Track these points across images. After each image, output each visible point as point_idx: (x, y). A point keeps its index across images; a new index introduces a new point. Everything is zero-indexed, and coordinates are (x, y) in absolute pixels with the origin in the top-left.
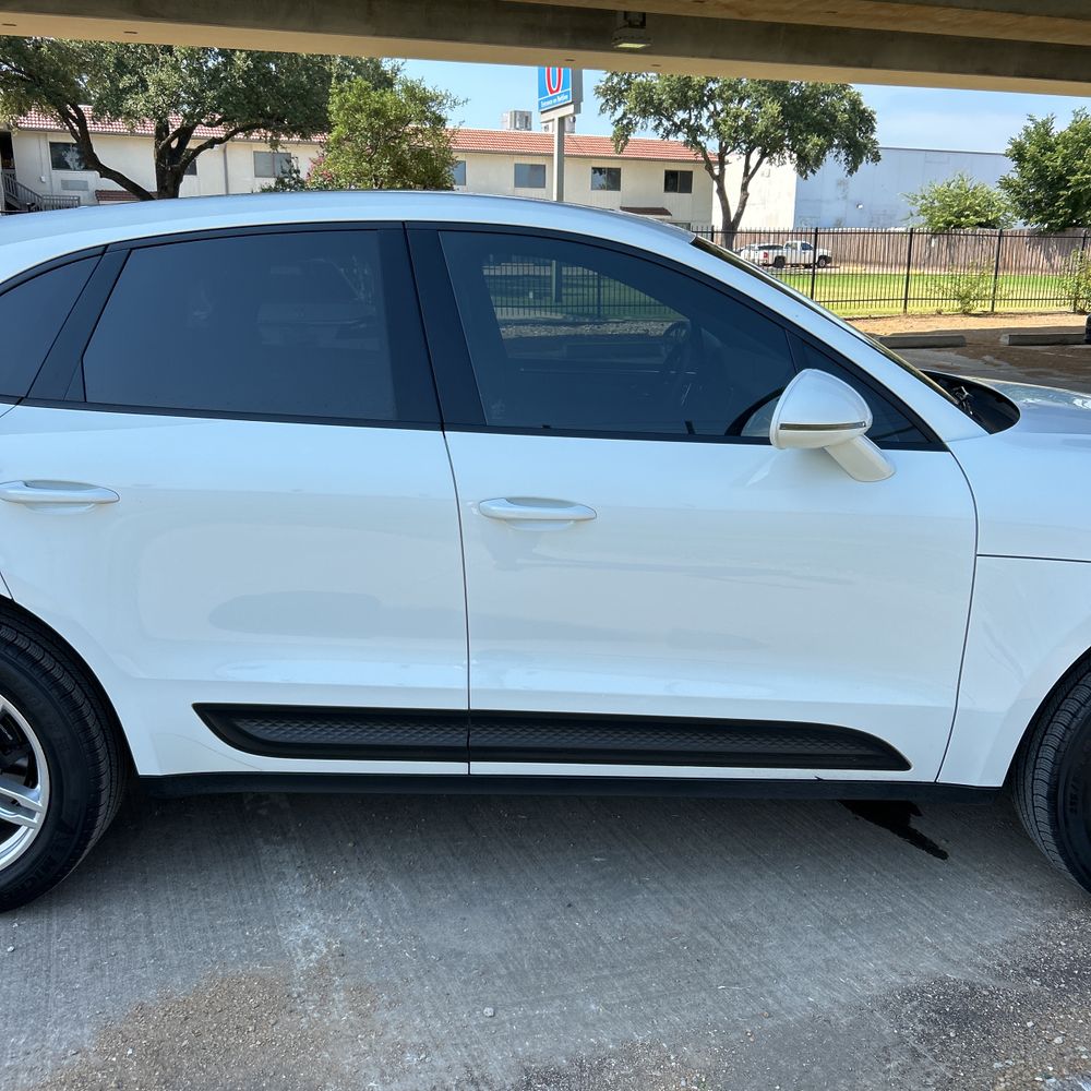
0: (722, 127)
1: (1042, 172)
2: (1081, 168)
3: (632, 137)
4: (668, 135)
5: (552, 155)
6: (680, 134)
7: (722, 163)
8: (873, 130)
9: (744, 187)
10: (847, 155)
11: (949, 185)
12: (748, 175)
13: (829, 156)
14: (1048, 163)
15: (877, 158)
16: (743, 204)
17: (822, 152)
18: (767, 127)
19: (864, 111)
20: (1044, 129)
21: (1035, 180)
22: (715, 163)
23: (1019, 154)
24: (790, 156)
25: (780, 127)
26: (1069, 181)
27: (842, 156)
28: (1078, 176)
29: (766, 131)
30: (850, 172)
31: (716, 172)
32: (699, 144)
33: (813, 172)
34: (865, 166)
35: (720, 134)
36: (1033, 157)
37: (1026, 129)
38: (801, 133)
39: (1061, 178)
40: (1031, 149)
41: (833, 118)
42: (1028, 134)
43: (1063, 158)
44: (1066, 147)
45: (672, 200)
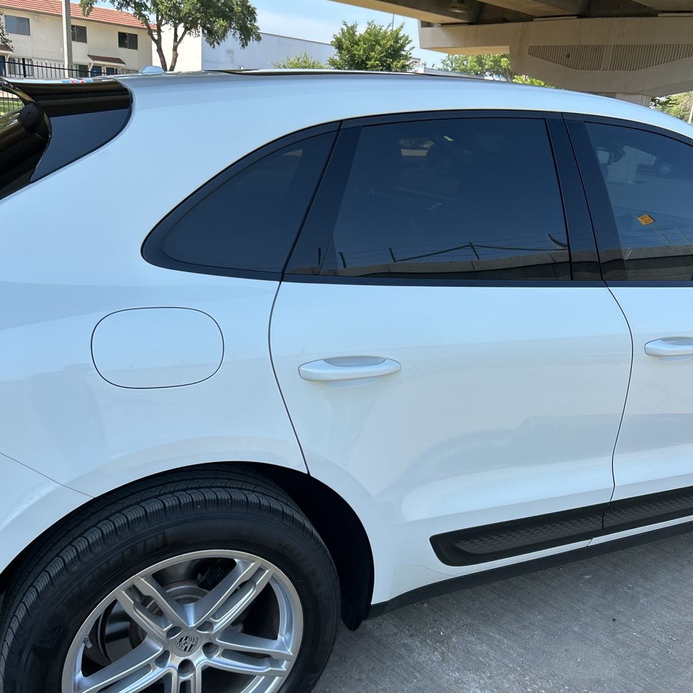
0: (160, 6)
1: (352, 57)
2: (374, 57)
3: (95, 6)
4: (121, 8)
5: (61, 16)
6: (129, 8)
7: (159, 31)
8: (255, 19)
9: (175, 49)
10: (241, 35)
11: (299, 60)
12: (177, 41)
13: (230, 33)
14: (356, 52)
15: (259, 38)
16: (175, 60)
17: (225, 31)
18: (190, 10)
19: (249, 7)
20: (352, 30)
21: (348, 62)
22: (155, 31)
23: (339, 45)
24: (203, 32)
25: (198, 10)
26: (367, 64)
27: (238, 35)
28: (372, 62)
29: (190, 13)
30: (243, 46)
31: (156, 37)
32: (144, 16)
33: (218, 43)
34: (252, 43)
35: (158, 11)
36: (347, 48)
37: (342, 30)
38: (212, 17)
39: (363, 62)
40: (346, 43)
41: (232, 10)
42: (343, 33)
43: (364, 50)
44: (365, 43)
45: (124, 53)
